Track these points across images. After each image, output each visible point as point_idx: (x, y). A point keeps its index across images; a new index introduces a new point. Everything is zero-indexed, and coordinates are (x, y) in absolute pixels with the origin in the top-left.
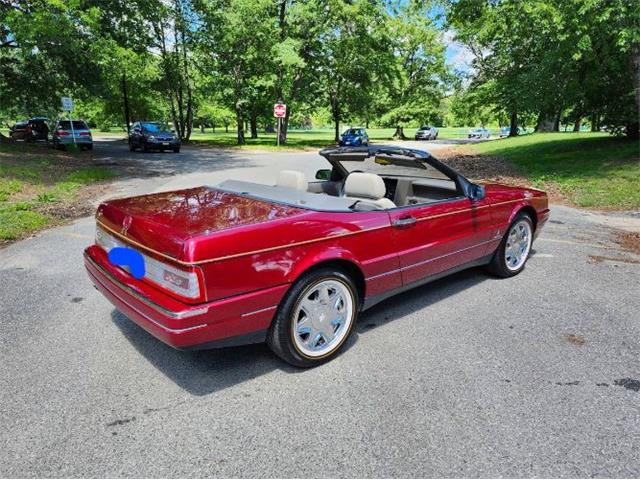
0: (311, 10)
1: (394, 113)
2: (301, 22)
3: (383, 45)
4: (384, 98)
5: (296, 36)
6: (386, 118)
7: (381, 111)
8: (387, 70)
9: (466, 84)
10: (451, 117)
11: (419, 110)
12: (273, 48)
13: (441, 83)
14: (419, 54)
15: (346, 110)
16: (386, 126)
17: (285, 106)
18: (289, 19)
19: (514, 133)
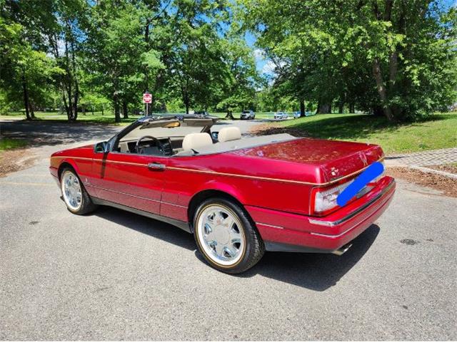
0: (168, 32)
1: (224, 102)
2: (161, 39)
3: (217, 56)
4: (218, 92)
5: (158, 49)
6: (220, 105)
7: (217, 100)
8: (221, 73)
9: (271, 83)
10: (261, 105)
11: (242, 100)
12: (142, 55)
13: (255, 82)
14: (240, 63)
15: (193, 99)
16: (219, 111)
17: (151, 95)
18: (152, 37)
19: (303, 115)
